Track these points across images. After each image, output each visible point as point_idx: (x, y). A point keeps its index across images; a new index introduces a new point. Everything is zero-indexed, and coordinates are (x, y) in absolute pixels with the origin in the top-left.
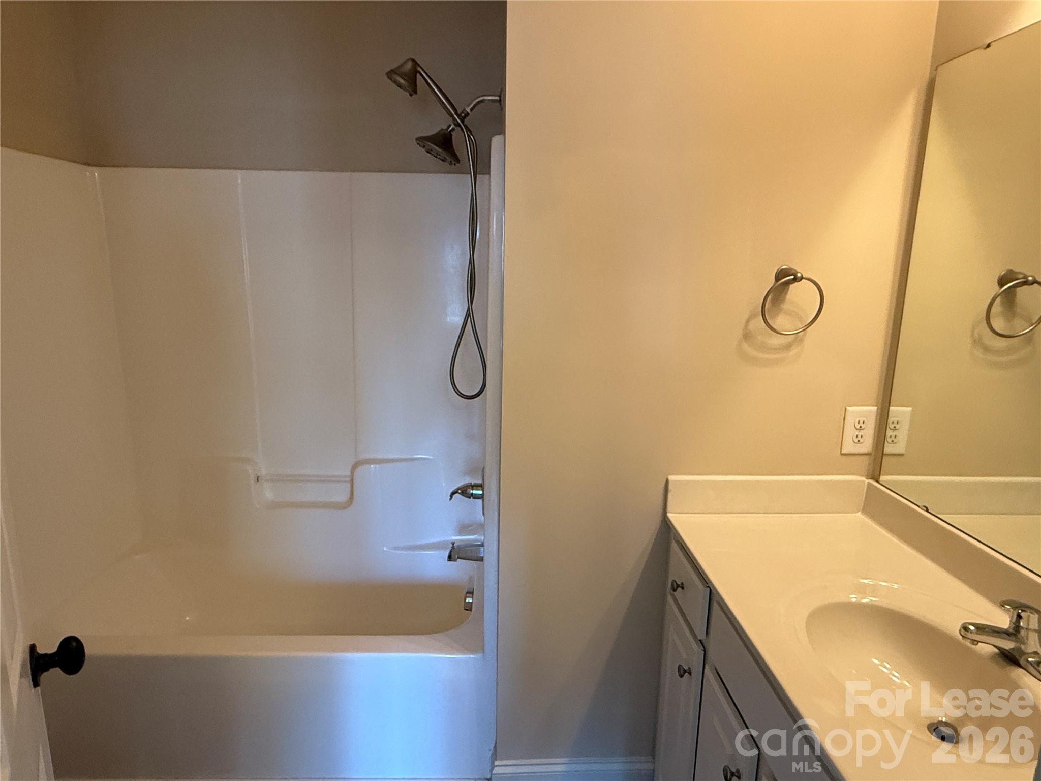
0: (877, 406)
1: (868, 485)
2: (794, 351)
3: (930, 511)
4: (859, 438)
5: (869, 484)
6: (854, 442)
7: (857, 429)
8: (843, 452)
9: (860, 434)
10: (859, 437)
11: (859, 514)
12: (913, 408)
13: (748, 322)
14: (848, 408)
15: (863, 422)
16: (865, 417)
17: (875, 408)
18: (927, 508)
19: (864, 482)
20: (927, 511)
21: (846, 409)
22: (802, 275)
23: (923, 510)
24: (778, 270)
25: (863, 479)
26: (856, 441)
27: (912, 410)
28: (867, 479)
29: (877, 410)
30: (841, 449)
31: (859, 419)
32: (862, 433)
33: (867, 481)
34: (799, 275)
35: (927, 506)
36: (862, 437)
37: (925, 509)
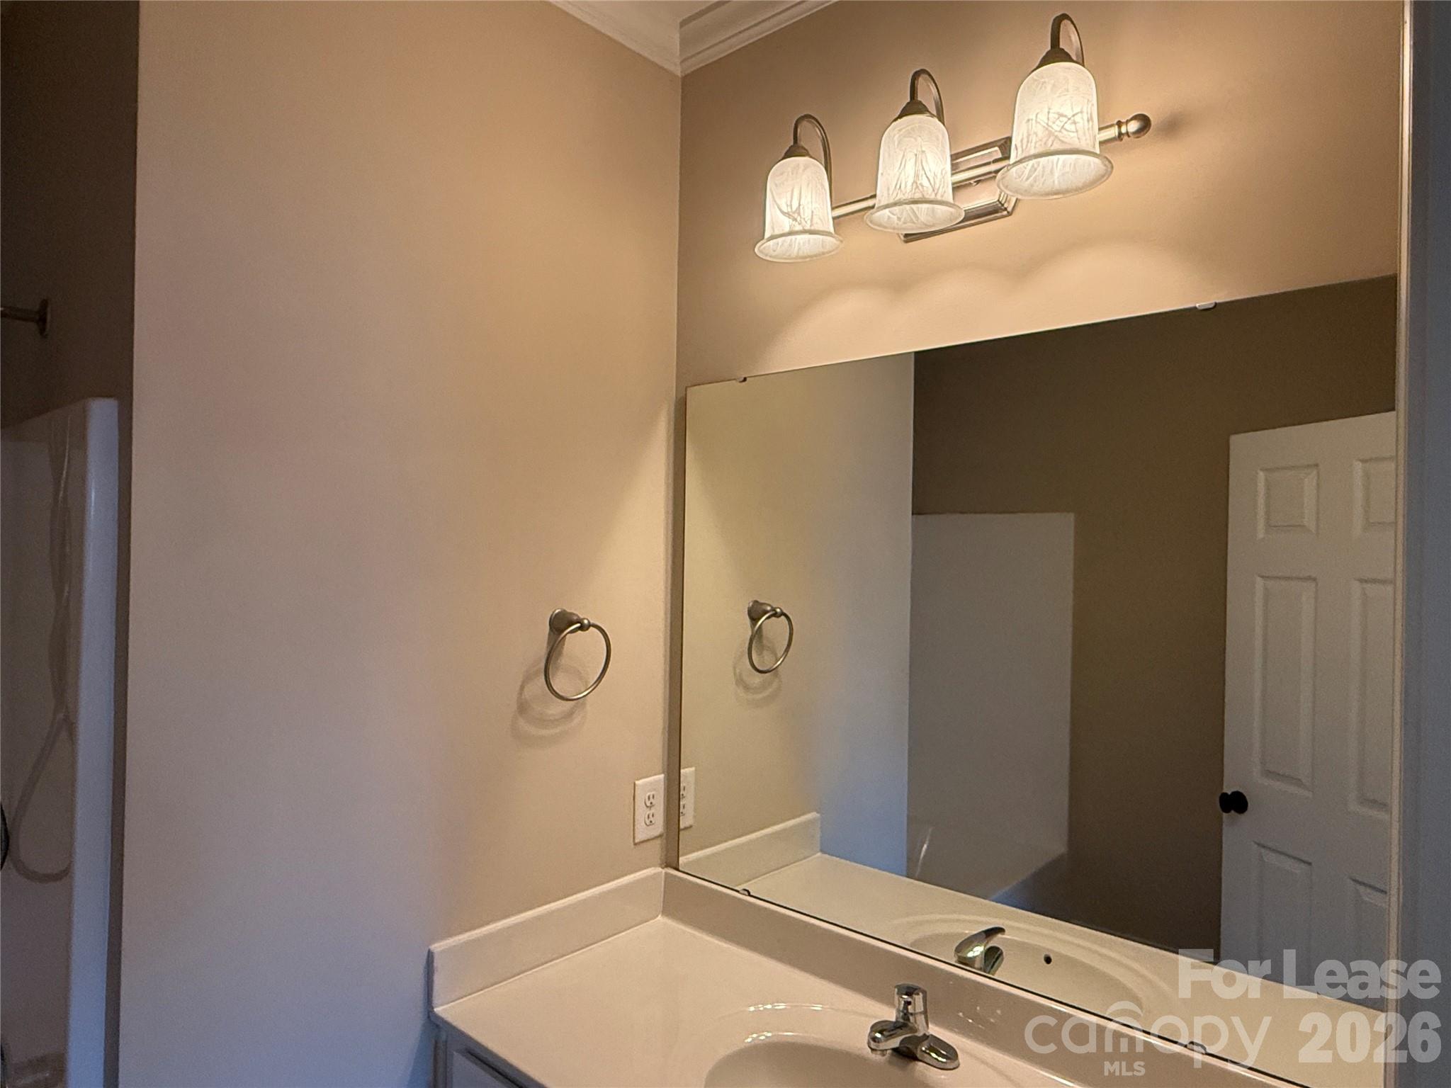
0: (663, 773)
1: (666, 878)
2: (577, 720)
3: (751, 894)
4: (651, 819)
5: (666, 874)
6: (646, 824)
7: (647, 807)
8: (637, 841)
9: (651, 812)
10: (651, 816)
11: (660, 917)
12: (696, 767)
13: (522, 688)
14: (637, 782)
15: (653, 797)
16: (655, 790)
17: (662, 776)
18: (748, 891)
19: (659, 874)
20: (749, 895)
21: (635, 784)
22: (589, 622)
23: (744, 894)
24: (552, 615)
25: (660, 869)
26: (648, 822)
27: (696, 770)
28: (663, 868)
29: (665, 778)
30: (634, 838)
31: (649, 794)
32: (653, 811)
33: (664, 871)
34: (586, 622)
35: (747, 889)
36: (653, 816)
37: (746, 893)
